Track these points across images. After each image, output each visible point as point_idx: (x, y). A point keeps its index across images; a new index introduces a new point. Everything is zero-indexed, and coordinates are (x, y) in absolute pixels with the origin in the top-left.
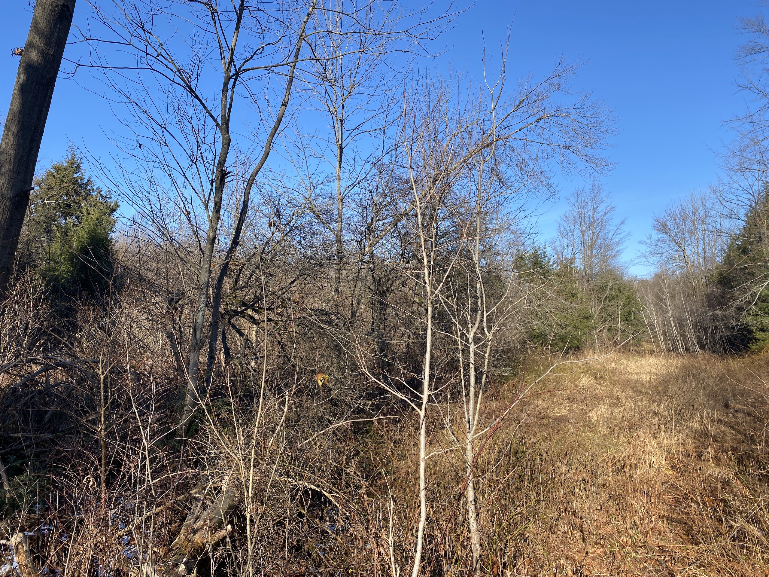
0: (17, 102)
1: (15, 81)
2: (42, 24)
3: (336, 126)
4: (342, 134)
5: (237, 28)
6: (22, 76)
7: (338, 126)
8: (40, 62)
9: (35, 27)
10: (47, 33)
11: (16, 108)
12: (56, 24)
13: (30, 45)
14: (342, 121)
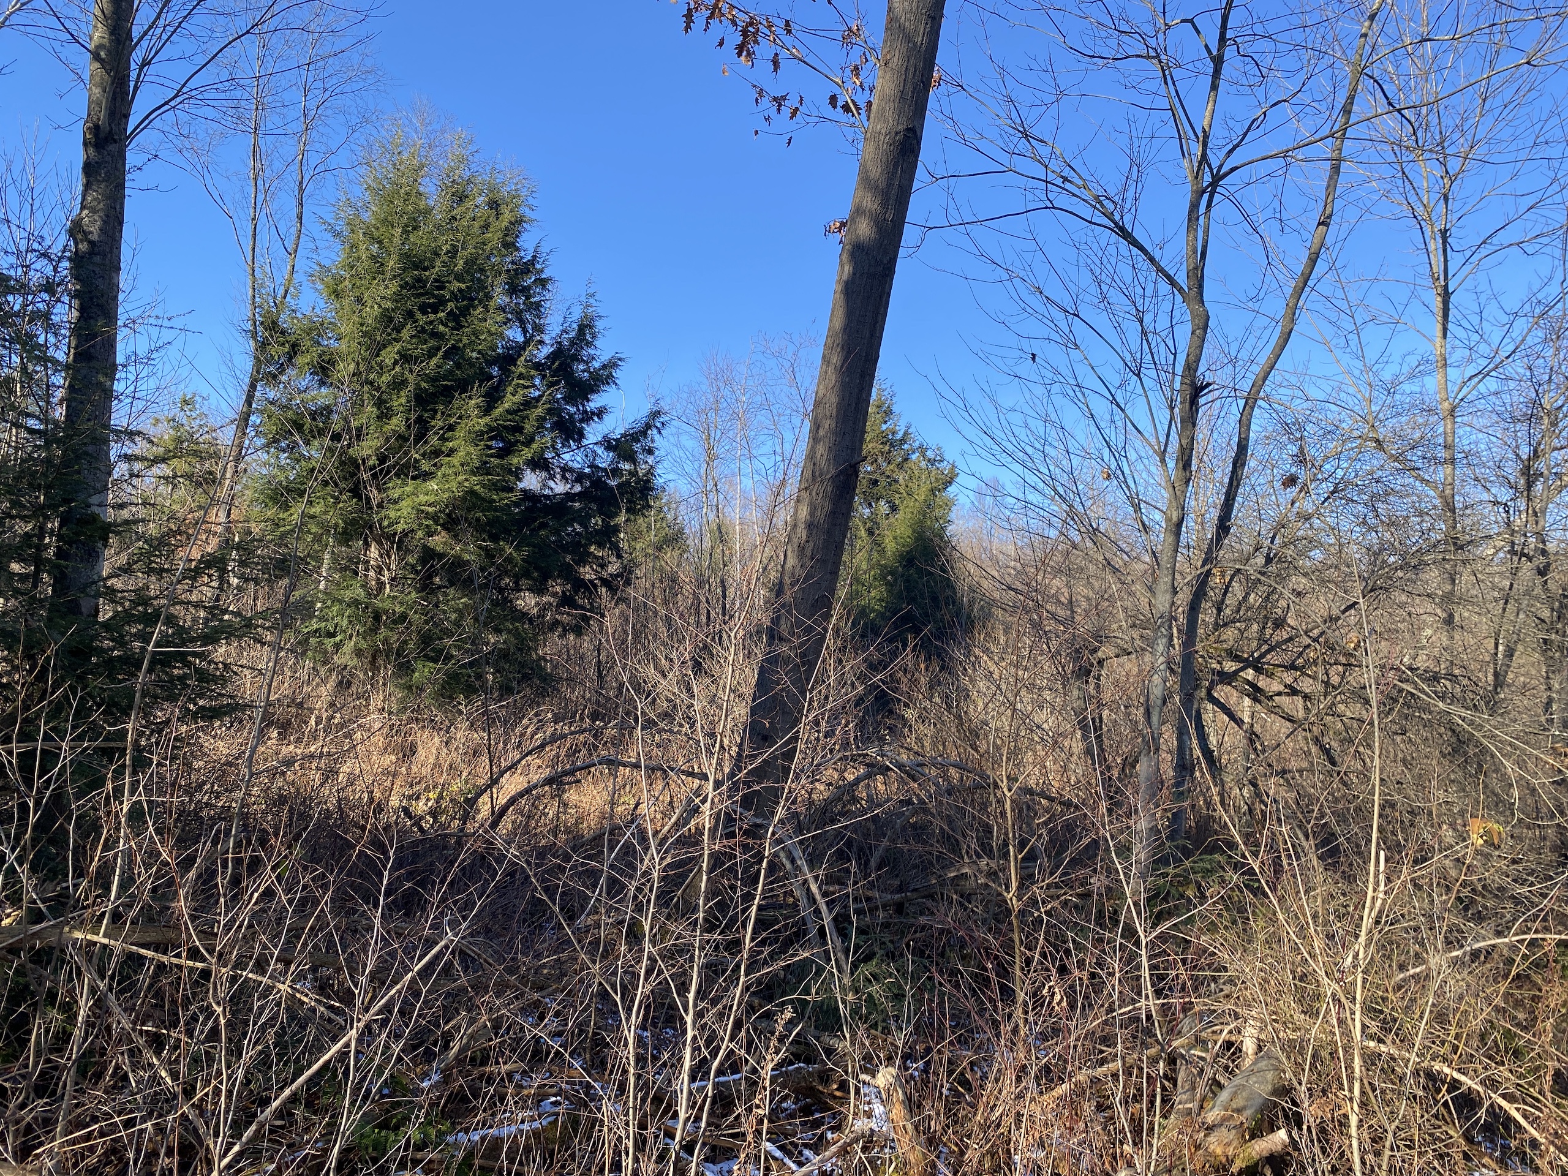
0: (840, 313)
1: (836, 278)
2: (876, 172)
3: (1432, 246)
4: (1446, 261)
5: (1214, 87)
6: (847, 268)
7: (1435, 245)
8: (873, 236)
9: (866, 181)
10: (882, 185)
11: (838, 323)
12: (896, 166)
13: (858, 211)
14: (1444, 233)
